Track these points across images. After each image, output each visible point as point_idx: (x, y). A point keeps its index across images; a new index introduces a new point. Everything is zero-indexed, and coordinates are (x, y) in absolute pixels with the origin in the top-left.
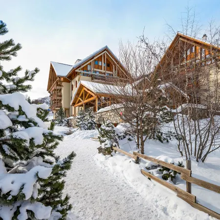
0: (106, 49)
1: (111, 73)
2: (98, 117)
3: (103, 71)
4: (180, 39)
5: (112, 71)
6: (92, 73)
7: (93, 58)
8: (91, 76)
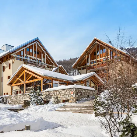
0: (37, 40)
1: (40, 59)
2: (45, 95)
3: (33, 57)
4: (96, 42)
5: (41, 58)
6: (24, 58)
7: (26, 46)
8: (24, 60)
